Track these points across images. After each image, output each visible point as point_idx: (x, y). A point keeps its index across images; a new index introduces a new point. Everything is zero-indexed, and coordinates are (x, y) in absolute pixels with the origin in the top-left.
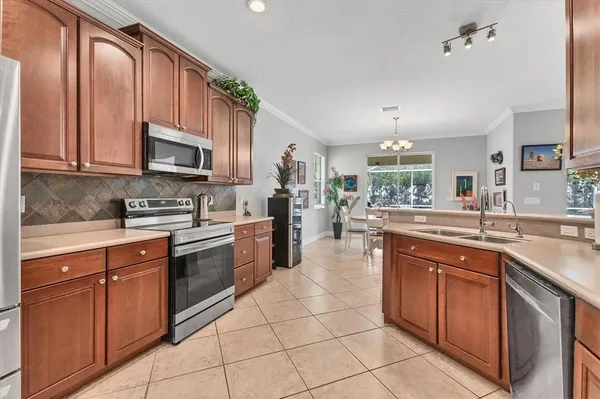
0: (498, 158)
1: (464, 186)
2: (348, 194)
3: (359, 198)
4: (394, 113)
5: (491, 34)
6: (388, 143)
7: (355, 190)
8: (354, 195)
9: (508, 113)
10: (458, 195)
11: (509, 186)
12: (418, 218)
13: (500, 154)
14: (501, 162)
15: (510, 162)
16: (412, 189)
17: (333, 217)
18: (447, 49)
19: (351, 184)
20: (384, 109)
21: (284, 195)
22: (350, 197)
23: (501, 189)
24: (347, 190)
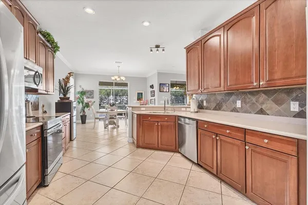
0: (152, 87)
1: (140, 97)
2: (89, 100)
3: (94, 102)
4: (119, 64)
5: (163, 50)
6: (116, 77)
7: (93, 98)
8: (93, 100)
9: (156, 72)
10: (138, 100)
11: (156, 97)
12: (142, 109)
13: (152, 85)
14: (153, 88)
15: (156, 88)
16: (111, 97)
17: (81, 113)
18: (151, 50)
19: (90, 95)
20: (116, 62)
21: (67, 101)
22: (90, 102)
23: (153, 98)
24: (88, 98)
